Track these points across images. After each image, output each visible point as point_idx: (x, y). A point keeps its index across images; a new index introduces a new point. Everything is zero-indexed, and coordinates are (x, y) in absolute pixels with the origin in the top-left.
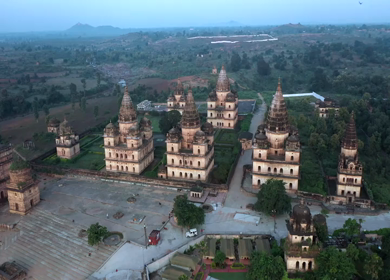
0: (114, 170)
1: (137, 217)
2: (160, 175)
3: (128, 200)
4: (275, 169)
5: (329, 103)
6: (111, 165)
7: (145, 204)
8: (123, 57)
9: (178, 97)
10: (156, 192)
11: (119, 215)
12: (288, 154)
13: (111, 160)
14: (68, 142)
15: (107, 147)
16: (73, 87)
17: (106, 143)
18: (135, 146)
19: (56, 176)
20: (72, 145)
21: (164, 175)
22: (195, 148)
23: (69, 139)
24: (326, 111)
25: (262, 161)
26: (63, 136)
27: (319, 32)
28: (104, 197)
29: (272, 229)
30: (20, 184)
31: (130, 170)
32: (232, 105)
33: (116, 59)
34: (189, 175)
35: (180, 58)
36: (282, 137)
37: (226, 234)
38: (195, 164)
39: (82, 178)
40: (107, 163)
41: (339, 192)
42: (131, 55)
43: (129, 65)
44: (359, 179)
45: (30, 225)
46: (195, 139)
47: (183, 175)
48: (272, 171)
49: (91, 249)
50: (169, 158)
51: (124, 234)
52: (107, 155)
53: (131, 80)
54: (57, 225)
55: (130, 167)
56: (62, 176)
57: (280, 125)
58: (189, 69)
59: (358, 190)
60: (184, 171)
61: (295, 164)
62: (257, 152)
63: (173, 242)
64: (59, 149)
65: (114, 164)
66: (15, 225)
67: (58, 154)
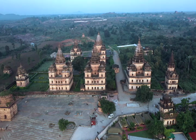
0: (55, 90)
1: (78, 113)
2: (81, 90)
3: (69, 104)
4: (140, 81)
5: (148, 49)
6: (53, 87)
7: (79, 106)
8: (28, 30)
9: (76, 50)
10: (81, 98)
11: (67, 113)
12: (146, 73)
13: (52, 85)
14: (24, 77)
15: (50, 78)
16: (7, 48)
17: (50, 76)
18: (67, 76)
19: (20, 97)
20: (26, 79)
21: (83, 90)
22: (100, 74)
23: (25, 76)
24: (147, 52)
25: (134, 77)
26: (21, 74)
27: (124, 16)
28: (54, 105)
29: (147, 109)
30: (7, 104)
31: (64, 89)
32: (104, 52)
33: (25, 32)
34: (97, 88)
35: (61, 30)
36: (141, 65)
37: (128, 114)
38: (100, 82)
39: (37, 96)
40: (51, 87)
41: (169, 88)
42: (33, 29)
43: (33, 34)
44: (177, 81)
45: (17, 126)
46: (99, 70)
47: (94, 88)
48: (138, 82)
49: (59, 133)
50: (86, 80)
51: (75, 122)
52: (50, 82)
53: (37, 43)
54: (34, 123)
55: (64, 87)
56: (23, 97)
57: (141, 59)
58: (69, 36)
59: (176, 86)
60: (94, 87)
61: (149, 77)
62: (131, 73)
63: (103, 122)
64: (18, 82)
65: (54, 87)
66: (7, 127)
67: (18, 85)
